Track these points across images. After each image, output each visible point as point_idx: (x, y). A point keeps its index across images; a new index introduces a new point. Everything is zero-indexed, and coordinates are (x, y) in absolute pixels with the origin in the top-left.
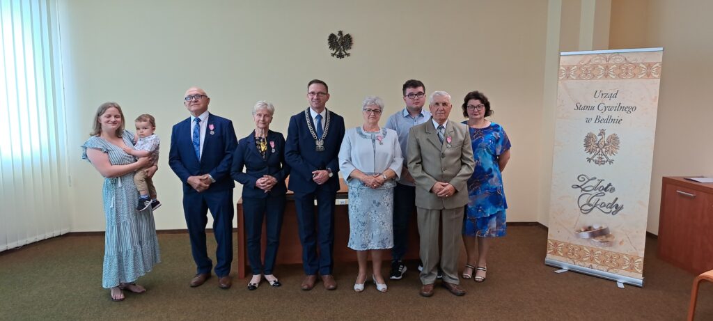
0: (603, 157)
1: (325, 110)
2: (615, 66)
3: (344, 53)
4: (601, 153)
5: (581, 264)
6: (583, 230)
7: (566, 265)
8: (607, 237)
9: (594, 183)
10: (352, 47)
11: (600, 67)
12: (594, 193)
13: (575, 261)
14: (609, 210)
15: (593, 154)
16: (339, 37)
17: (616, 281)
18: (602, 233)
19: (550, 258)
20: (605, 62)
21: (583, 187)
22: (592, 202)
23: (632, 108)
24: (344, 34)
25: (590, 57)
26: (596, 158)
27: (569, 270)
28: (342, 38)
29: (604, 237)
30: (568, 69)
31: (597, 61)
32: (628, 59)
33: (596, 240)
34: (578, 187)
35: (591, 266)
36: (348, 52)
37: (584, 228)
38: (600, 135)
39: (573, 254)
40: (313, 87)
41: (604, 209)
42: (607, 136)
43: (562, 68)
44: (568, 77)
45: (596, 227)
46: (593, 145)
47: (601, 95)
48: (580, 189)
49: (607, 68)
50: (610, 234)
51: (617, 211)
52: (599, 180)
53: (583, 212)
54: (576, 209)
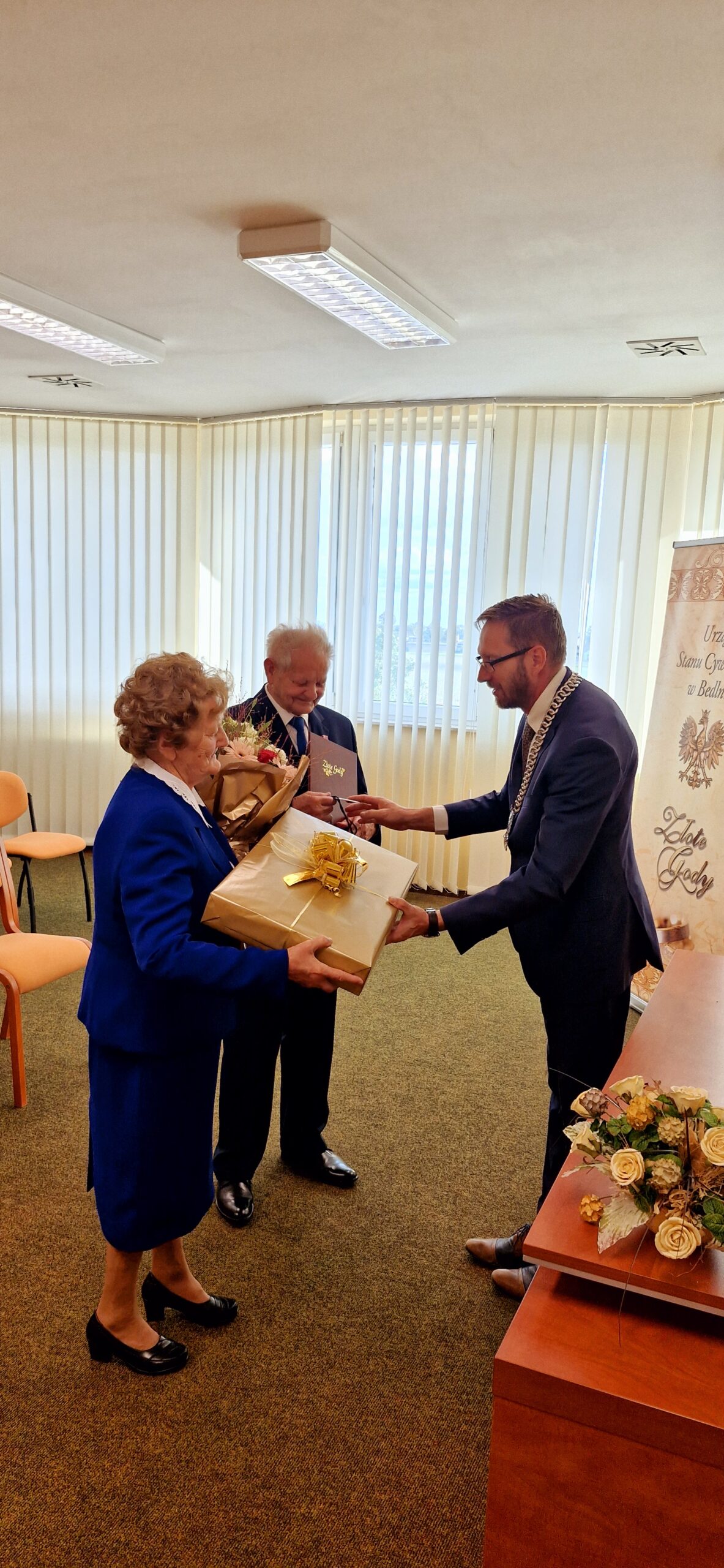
0: (700, 770)
4: (697, 762)
8: (687, 943)
9: (681, 826)
12: (680, 846)
14: (692, 886)
15: (687, 763)
18: (681, 935)
21: (667, 833)
22: (673, 867)
26: (690, 773)
29: (681, 943)
30: (681, 576)
31: (718, 561)
33: (671, 951)
34: (662, 831)
38: (702, 722)
41: (687, 883)
42: (709, 727)
43: (673, 575)
44: (678, 594)
45: (674, 921)
46: (690, 745)
47: (713, 636)
48: (662, 837)
50: (690, 938)
51: (704, 891)
52: (688, 821)
53: (661, 884)
54: (653, 879)
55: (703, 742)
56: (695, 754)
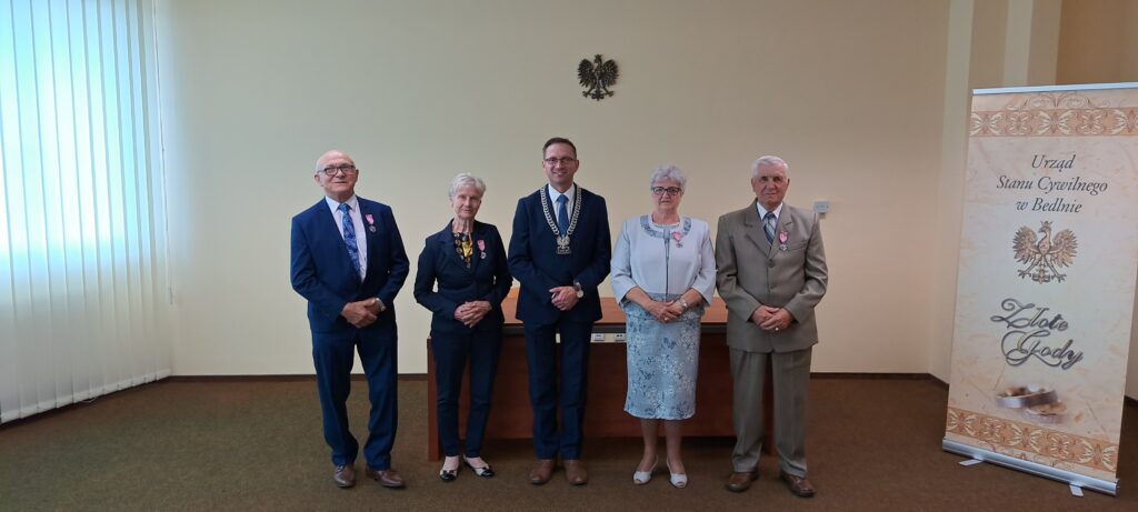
0: (1047, 269)
1: (573, 188)
2: (1068, 113)
3: (603, 91)
4: (1043, 262)
5: (1007, 452)
6: (1009, 394)
7: (980, 451)
8: (1052, 407)
9: (1031, 314)
10: (618, 80)
11: (1042, 114)
12: (1030, 330)
13: (996, 445)
14: (1057, 361)
15: (1029, 264)
16: (596, 65)
17: (1068, 484)
18: (1043, 400)
19: (952, 439)
20: (1050, 106)
21: (1011, 320)
22: (1025, 347)
23: (1100, 186)
24: (605, 59)
25: (1026, 98)
26: (1034, 271)
27: (985, 462)
28: (600, 67)
29: (1047, 407)
30: (986, 116)
31: (1038, 105)
32: (1092, 101)
33: (1033, 412)
34: (1003, 319)
35: (1023, 456)
36: (610, 89)
37: (1011, 389)
38: (1042, 231)
39: (992, 433)
40: (553, 150)
41: (1048, 359)
42: (1053, 234)
43: (974, 116)
44: (985, 131)
45: (1034, 389)
46: (1030, 249)
47: (1044, 163)
48: (1005, 324)
49: (1055, 116)
50: (1059, 401)
51: (1071, 364)
52: (1039, 309)
53: (1011, 362)
54: (997, 358)
55: (1047, 246)
56: (1038, 256)
